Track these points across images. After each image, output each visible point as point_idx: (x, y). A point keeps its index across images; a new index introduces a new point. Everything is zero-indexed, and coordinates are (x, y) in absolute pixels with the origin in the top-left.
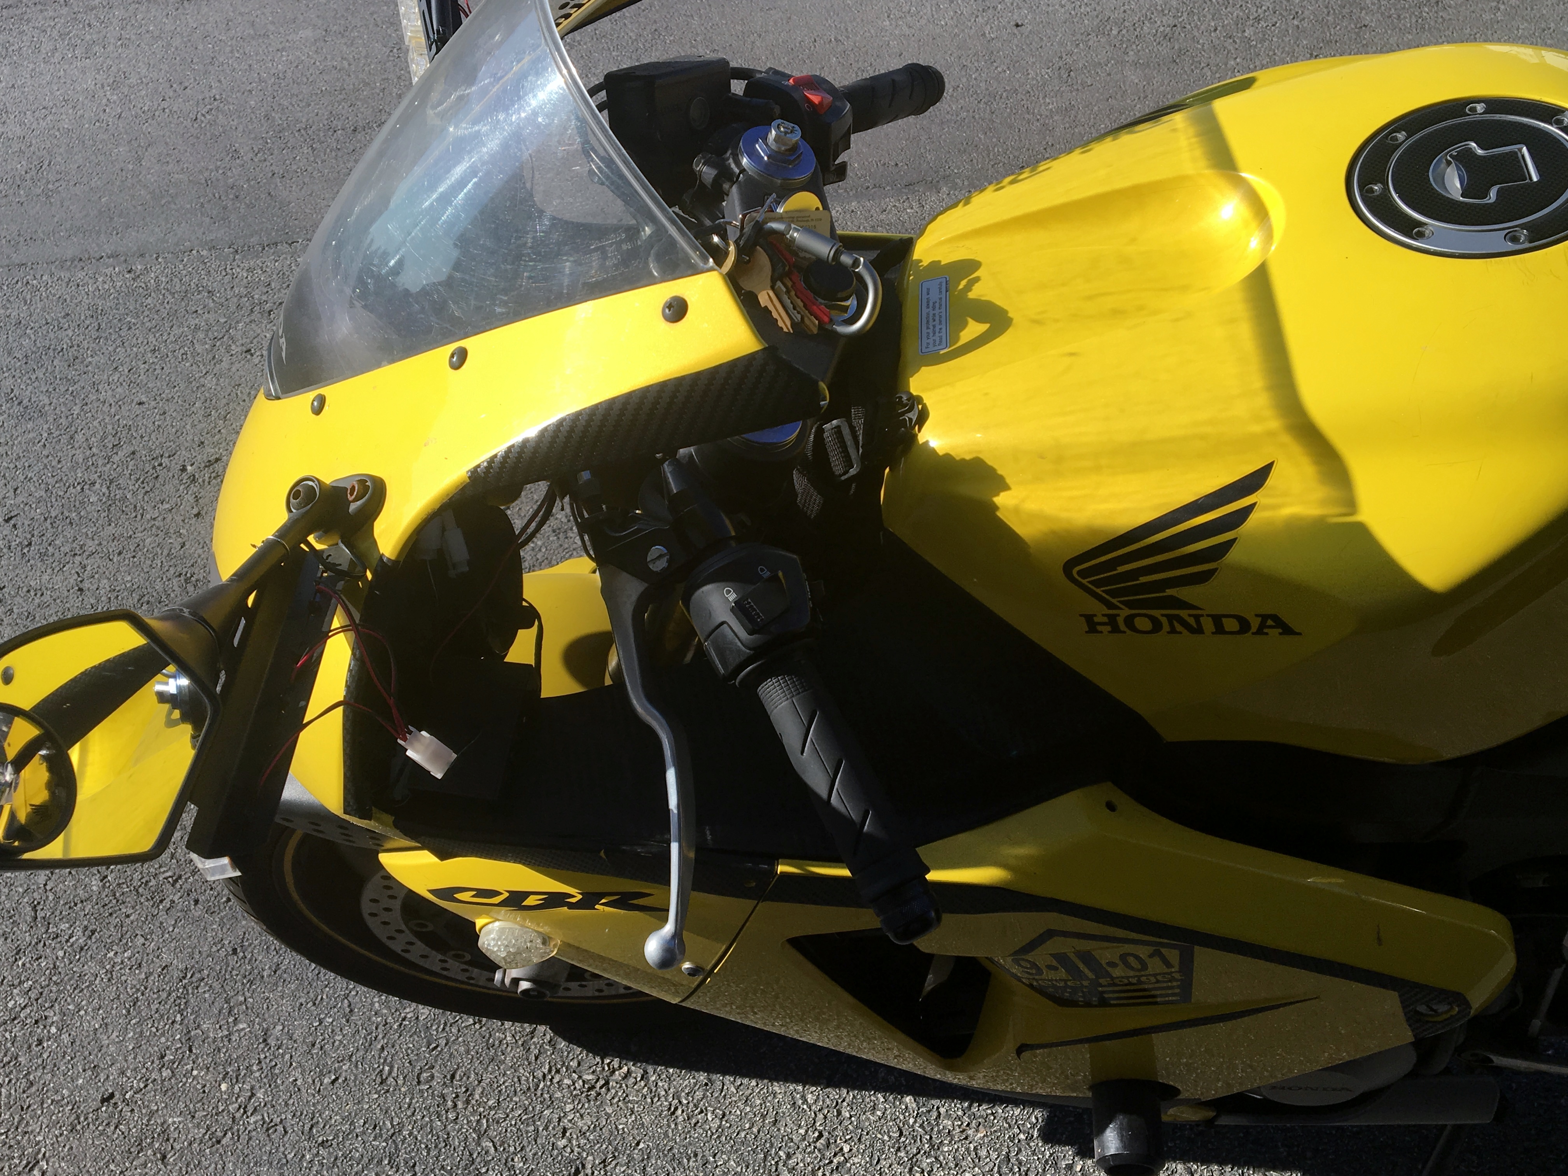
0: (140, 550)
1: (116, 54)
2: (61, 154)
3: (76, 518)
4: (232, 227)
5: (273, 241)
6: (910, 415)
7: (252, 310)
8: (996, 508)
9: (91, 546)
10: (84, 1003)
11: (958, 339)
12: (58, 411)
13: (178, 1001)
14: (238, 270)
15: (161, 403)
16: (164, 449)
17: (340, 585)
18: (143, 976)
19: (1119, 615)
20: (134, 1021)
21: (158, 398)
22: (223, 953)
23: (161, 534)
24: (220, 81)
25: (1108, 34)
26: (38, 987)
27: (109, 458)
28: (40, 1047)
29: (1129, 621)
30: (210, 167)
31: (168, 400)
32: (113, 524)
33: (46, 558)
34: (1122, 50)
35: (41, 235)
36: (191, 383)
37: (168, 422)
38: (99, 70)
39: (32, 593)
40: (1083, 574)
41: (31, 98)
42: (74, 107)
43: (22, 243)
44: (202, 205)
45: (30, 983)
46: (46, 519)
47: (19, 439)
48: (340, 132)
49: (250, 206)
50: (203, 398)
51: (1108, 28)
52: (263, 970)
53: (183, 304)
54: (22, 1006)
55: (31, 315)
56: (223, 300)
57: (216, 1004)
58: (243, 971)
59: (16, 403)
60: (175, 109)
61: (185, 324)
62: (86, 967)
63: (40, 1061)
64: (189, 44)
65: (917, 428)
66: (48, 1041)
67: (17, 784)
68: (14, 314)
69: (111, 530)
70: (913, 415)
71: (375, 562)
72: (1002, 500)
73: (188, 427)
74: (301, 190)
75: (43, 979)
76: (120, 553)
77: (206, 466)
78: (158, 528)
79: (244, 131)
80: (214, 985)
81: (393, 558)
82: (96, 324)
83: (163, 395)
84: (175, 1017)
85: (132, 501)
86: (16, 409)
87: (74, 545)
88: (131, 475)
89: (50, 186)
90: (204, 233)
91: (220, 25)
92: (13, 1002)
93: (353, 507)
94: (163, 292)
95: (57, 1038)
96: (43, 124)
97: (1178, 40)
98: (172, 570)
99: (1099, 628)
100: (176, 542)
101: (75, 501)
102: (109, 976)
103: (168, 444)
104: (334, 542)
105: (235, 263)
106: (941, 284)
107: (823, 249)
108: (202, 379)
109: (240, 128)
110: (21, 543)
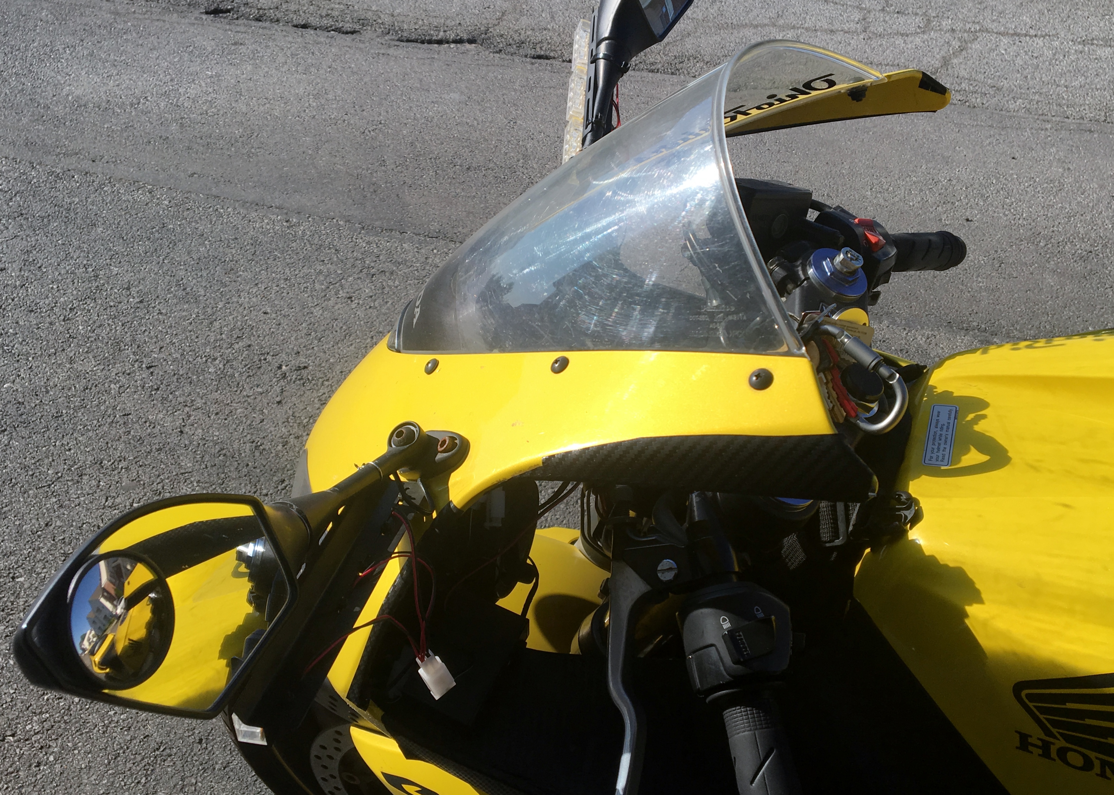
0: (232, 416)
1: (324, 76)
2: (267, 131)
3: (195, 380)
4: (365, 211)
5: (390, 228)
6: (906, 513)
7: (361, 271)
8: (966, 615)
9: (199, 403)
10: (80, 744)
11: (959, 461)
12: (207, 302)
13: (148, 767)
14: (361, 241)
15: (280, 316)
16: (272, 349)
17: (411, 516)
18: (129, 738)
19: (1053, 744)
20: (110, 772)
21: (278, 313)
22: (191, 740)
23: (250, 409)
24: (387, 112)
25: (1037, 245)
26: (52, 720)
27: (232, 344)
28: (38, 769)
29: (1062, 753)
30: (363, 167)
31: (284, 316)
32: (219, 392)
33: (165, 402)
34: (1046, 259)
35: (236, 181)
36: (304, 308)
37: (280, 331)
38: (309, 84)
39: (148, 424)
40: (1031, 697)
41: (260, 90)
42: (285, 103)
43: (222, 182)
44: (350, 191)
45: (48, 715)
46: (175, 374)
47: (176, 313)
48: (458, 167)
49: (383, 200)
50: (309, 322)
51: (1038, 240)
52: (216, 763)
53: (316, 253)
54: (36, 731)
55: (212, 232)
56: (344, 258)
57: (174, 779)
58: (201, 759)
59: (182, 288)
60: (352, 122)
61: (313, 267)
62: (90, 717)
63: (33, 780)
64: (375, 83)
65: (909, 526)
66: (45, 765)
67: (124, 619)
68: (201, 228)
69: (216, 395)
70: (909, 514)
71: (442, 505)
72: (973, 610)
73: (292, 339)
74: (420, 198)
75: (57, 715)
76: (217, 414)
77: (296, 370)
78: (249, 404)
79: (393, 149)
80: (177, 762)
81: (459, 507)
82: (253, 250)
83: (283, 312)
84: (141, 778)
85: (237, 379)
86: (180, 293)
87: (188, 399)
88: (242, 360)
89: (253, 150)
90: (345, 210)
91: (399, 75)
92: (30, 726)
93: (439, 456)
94: (305, 241)
95: (52, 766)
96: (262, 108)
97: (1091, 262)
98: (249, 437)
99: (1031, 748)
100: (259, 418)
101: (199, 368)
102: (105, 729)
103: (275, 347)
104: (415, 478)
105: (360, 236)
106: (950, 411)
107: (867, 359)
108: (313, 309)
109: (392, 146)
110: (152, 386)
